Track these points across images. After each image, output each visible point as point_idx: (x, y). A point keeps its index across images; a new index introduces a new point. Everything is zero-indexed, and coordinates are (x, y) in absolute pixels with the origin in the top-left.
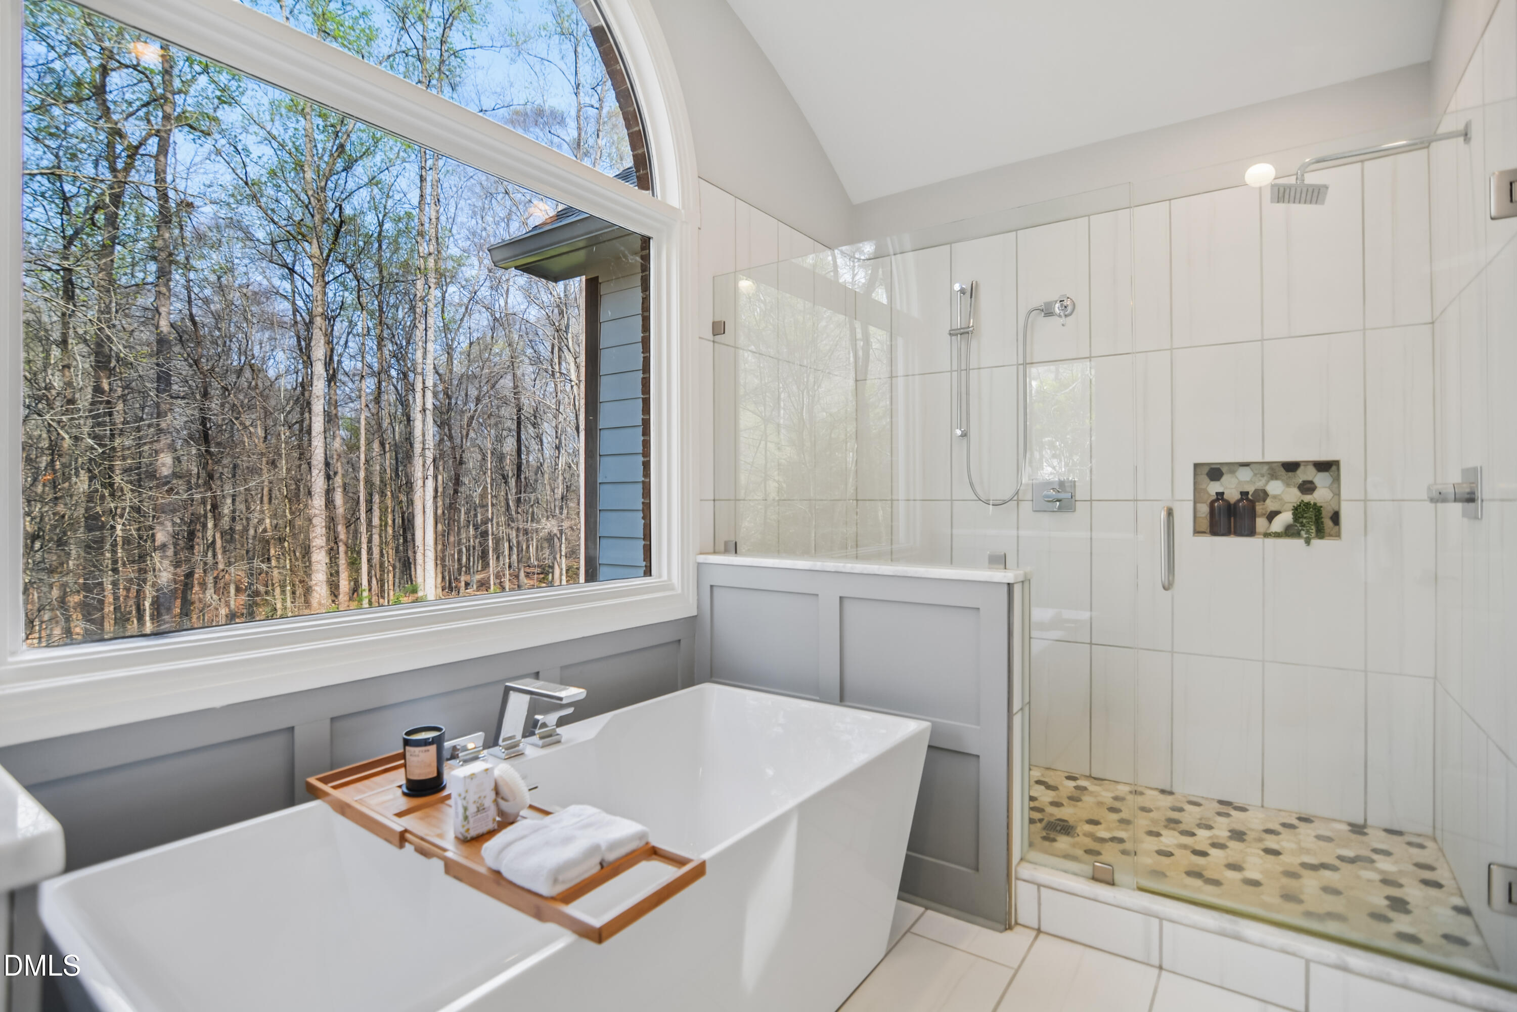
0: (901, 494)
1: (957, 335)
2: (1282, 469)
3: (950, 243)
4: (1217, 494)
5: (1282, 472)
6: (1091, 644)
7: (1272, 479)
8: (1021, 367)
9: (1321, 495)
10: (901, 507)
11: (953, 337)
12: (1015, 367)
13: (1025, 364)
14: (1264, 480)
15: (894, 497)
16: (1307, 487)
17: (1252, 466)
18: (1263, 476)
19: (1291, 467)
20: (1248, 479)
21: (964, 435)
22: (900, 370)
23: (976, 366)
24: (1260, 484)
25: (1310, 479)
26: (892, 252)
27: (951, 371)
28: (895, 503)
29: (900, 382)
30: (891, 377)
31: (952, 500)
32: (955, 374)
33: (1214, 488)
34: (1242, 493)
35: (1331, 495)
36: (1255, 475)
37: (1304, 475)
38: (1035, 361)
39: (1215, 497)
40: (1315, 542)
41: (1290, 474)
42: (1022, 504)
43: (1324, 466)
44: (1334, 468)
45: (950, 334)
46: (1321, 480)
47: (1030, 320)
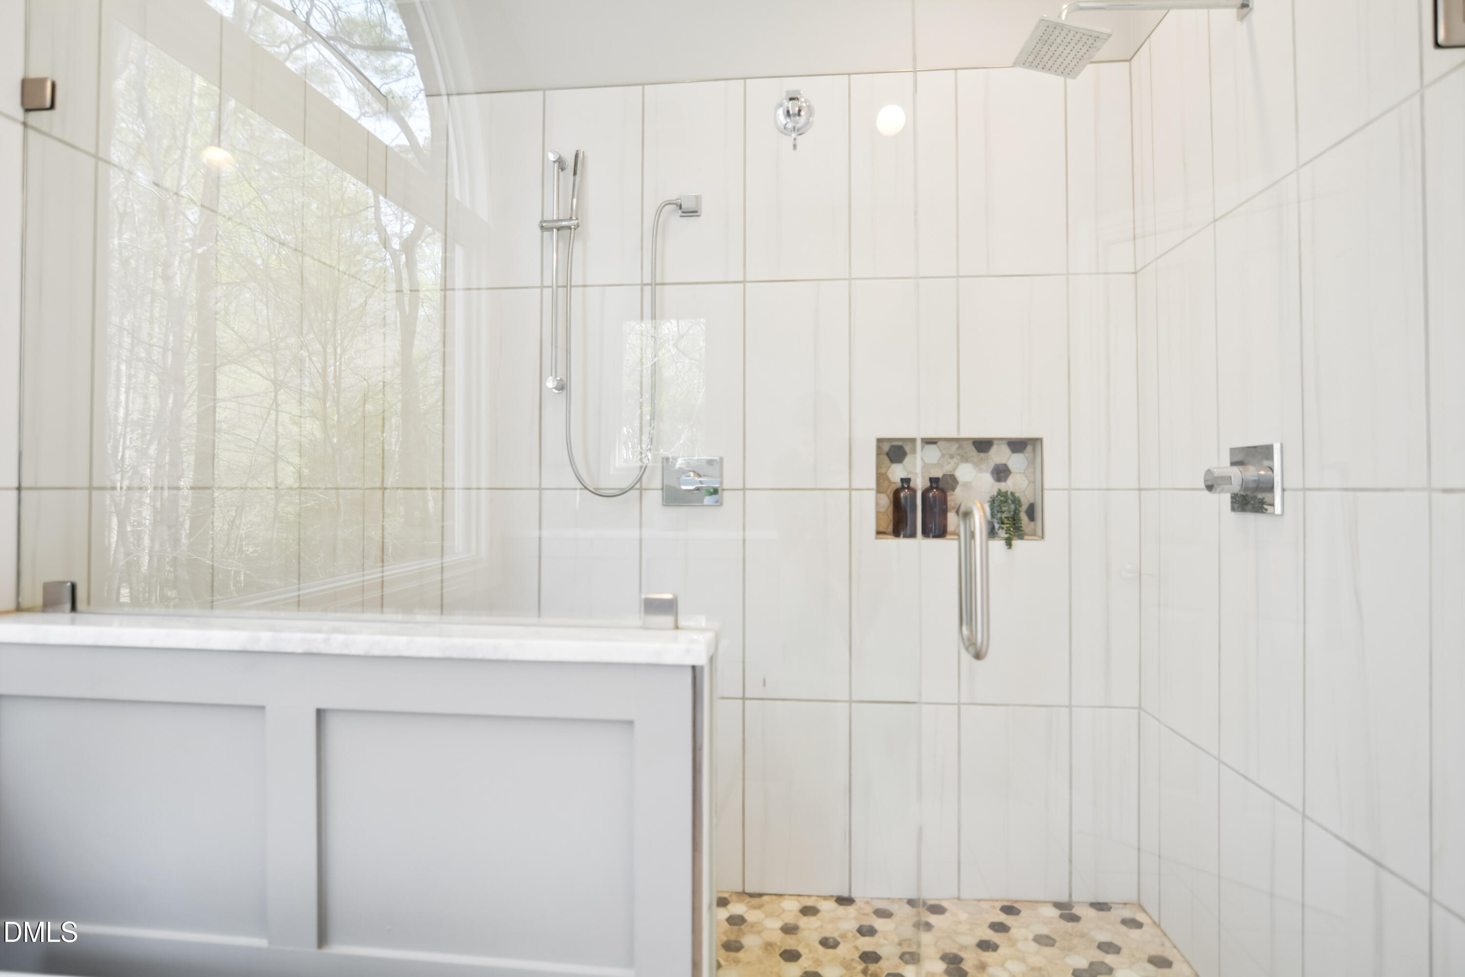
0: (458, 479)
1: (551, 229)
2: (973, 448)
3: (544, 90)
4: (902, 480)
5: (972, 451)
6: (744, 698)
7: (962, 462)
8: (648, 289)
9: (1015, 484)
10: (458, 498)
11: (546, 234)
12: (639, 287)
13: (654, 284)
14: (952, 462)
15: (447, 484)
16: (1001, 473)
17: (940, 443)
18: (952, 457)
19: (983, 445)
20: (935, 461)
21: (562, 387)
22: (459, 281)
23: (580, 283)
24: (947, 469)
25: (1003, 461)
26: (443, 90)
27: (542, 287)
28: (448, 492)
29: (459, 298)
30: (445, 289)
31: (540, 489)
32: (547, 292)
33: (897, 473)
34: (931, 479)
35: (1026, 482)
36: (943, 455)
37: (1000, 455)
38: (667, 281)
39: (899, 485)
40: (1016, 543)
41: (982, 455)
42: (647, 495)
43: (1017, 445)
44: (1029, 448)
45: (542, 227)
46: (1016, 462)
47: (661, 220)
